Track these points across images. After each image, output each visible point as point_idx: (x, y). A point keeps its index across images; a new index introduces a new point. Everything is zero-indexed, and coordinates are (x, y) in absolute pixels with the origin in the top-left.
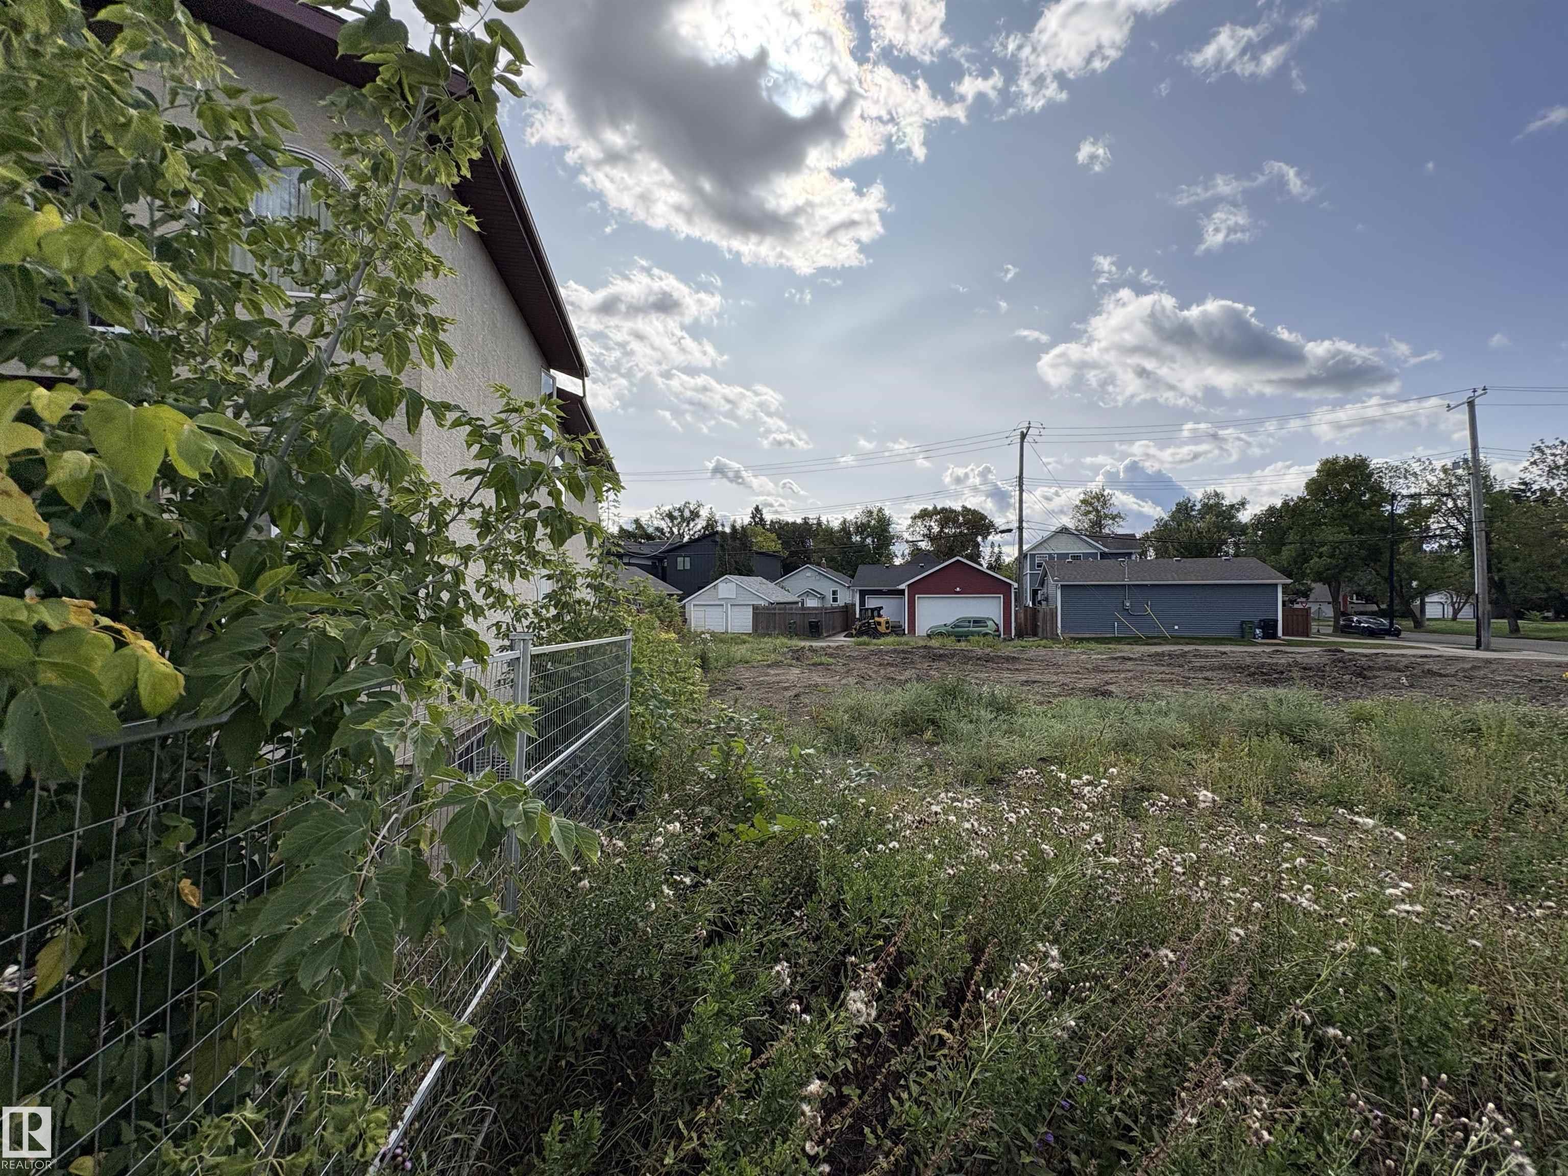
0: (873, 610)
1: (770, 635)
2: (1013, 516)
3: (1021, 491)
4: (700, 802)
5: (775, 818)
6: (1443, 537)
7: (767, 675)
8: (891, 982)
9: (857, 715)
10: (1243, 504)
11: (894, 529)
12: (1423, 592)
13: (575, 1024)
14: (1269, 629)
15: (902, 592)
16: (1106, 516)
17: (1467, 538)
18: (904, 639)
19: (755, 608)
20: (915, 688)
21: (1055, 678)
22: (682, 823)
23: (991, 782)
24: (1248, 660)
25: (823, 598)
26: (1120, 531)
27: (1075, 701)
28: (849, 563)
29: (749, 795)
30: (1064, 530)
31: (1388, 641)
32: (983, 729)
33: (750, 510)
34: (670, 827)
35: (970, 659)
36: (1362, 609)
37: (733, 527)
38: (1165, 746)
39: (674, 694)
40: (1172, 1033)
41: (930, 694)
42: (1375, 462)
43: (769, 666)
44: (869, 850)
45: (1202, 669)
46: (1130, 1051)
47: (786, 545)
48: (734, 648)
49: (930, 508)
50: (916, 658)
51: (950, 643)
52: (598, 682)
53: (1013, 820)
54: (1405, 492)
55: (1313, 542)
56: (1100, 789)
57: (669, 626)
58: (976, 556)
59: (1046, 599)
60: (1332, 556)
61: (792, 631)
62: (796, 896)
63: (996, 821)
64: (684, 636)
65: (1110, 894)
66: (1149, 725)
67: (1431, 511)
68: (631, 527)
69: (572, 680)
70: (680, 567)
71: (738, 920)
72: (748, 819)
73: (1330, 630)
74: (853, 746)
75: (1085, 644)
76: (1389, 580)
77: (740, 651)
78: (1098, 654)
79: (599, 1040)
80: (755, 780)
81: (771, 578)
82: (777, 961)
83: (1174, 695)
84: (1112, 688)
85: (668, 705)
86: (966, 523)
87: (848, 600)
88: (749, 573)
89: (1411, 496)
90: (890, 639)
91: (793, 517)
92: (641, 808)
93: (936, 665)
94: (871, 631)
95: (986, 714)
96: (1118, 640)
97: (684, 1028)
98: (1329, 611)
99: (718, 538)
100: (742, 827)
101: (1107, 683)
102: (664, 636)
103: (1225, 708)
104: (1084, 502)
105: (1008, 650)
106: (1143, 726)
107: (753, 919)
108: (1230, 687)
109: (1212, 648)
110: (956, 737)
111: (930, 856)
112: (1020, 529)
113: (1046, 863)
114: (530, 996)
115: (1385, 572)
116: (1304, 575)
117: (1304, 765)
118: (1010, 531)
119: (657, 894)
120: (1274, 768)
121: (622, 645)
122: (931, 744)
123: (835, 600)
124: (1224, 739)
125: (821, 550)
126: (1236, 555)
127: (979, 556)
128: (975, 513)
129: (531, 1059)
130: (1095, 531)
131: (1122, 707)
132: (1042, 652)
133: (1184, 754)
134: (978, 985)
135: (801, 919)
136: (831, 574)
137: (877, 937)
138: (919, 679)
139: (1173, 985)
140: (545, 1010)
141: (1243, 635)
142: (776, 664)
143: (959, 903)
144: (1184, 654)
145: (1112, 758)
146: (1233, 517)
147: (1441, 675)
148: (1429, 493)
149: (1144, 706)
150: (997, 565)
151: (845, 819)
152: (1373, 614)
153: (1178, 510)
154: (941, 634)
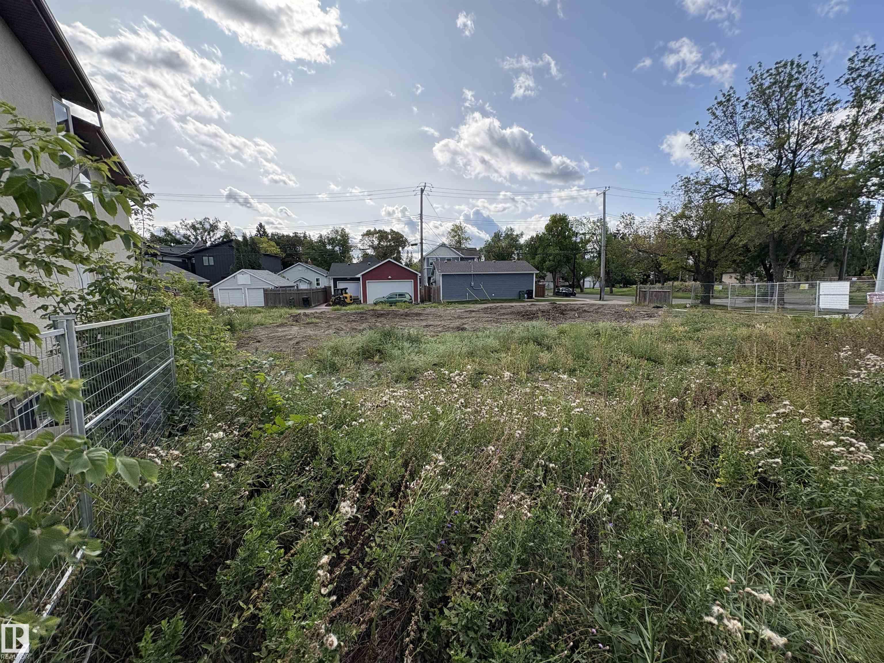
0: (342, 290)
1: (277, 307)
2: (418, 236)
3: (422, 222)
4: (237, 415)
5: (289, 417)
6: (592, 252)
7: (277, 332)
8: (363, 491)
9: (336, 351)
10: (522, 234)
11: (352, 241)
12: (584, 277)
13: (155, 570)
14: (530, 294)
15: (358, 279)
16: (463, 238)
17: (599, 254)
18: (360, 306)
19: (265, 290)
20: (368, 333)
21: (440, 323)
22: (224, 430)
23: (411, 379)
24: (522, 309)
25: (310, 283)
26: (469, 246)
27: (448, 334)
28: (325, 262)
29: (270, 405)
30: (443, 245)
31: (572, 298)
32: (405, 352)
33: (256, 226)
34: (216, 436)
35: (397, 315)
36: (563, 284)
37: (244, 237)
38: (489, 352)
39: (211, 349)
40: (493, 482)
41: (376, 336)
42: (571, 218)
43: (278, 326)
44: (348, 426)
45: (504, 314)
46: (476, 494)
47: (283, 248)
48: (252, 316)
49: (372, 230)
50: (368, 317)
51: (386, 307)
52: (145, 346)
53: (423, 398)
54: (580, 232)
55: (547, 254)
56: (462, 377)
57: (201, 304)
58: (398, 259)
59: (435, 282)
60: (554, 261)
61: (291, 304)
62: (306, 459)
63: (412, 399)
64: (214, 310)
65: (467, 425)
66: (482, 342)
67: (589, 241)
68: (162, 234)
69: (122, 346)
70: (206, 263)
71: (269, 479)
72: (271, 420)
73: (552, 294)
74: (334, 369)
75: (453, 305)
76: (573, 271)
77: (257, 318)
78: (459, 309)
79: (177, 574)
80: (274, 396)
81: (275, 272)
82: (296, 497)
83: (492, 328)
84: (466, 326)
85: (208, 357)
86: (393, 239)
87: (327, 285)
89: (582, 234)
90: (353, 306)
91: (288, 231)
92: (192, 425)
93: (379, 320)
94: (341, 302)
95: (406, 345)
96: (468, 302)
97: (239, 550)
98: (552, 285)
99: (233, 244)
100: (267, 426)
101: (464, 324)
102: (198, 311)
103: (513, 332)
104: (453, 230)
105: (416, 309)
106: (480, 344)
107: (279, 477)
108: (515, 322)
109: (508, 304)
110: (392, 358)
111: (382, 423)
112: (422, 243)
113: (438, 415)
114: (114, 563)
115: (572, 268)
116: (543, 269)
117: (541, 354)
118: (416, 244)
119: (210, 477)
120: (531, 357)
121: (163, 319)
122: (378, 363)
123: (318, 284)
124: (513, 347)
125: (308, 254)
126: (518, 259)
127: (400, 258)
128: (397, 233)
129: (121, 601)
130: (458, 246)
131: (471, 335)
132: (433, 310)
133: (496, 355)
134: (406, 482)
135: (310, 470)
136: (314, 268)
137: (355, 471)
138: (371, 328)
139: (494, 462)
140: (128, 569)
141: (520, 298)
142: (282, 325)
143: (398, 443)
144: (496, 308)
145: (466, 361)
146: (518, 241)
147: (589, 312)
148: (588, 233)
149: (480, 334)
150: (409, 264)
151: (332, 411)
152: (567, 286)
153: (495, 236)
154: (382, 302)
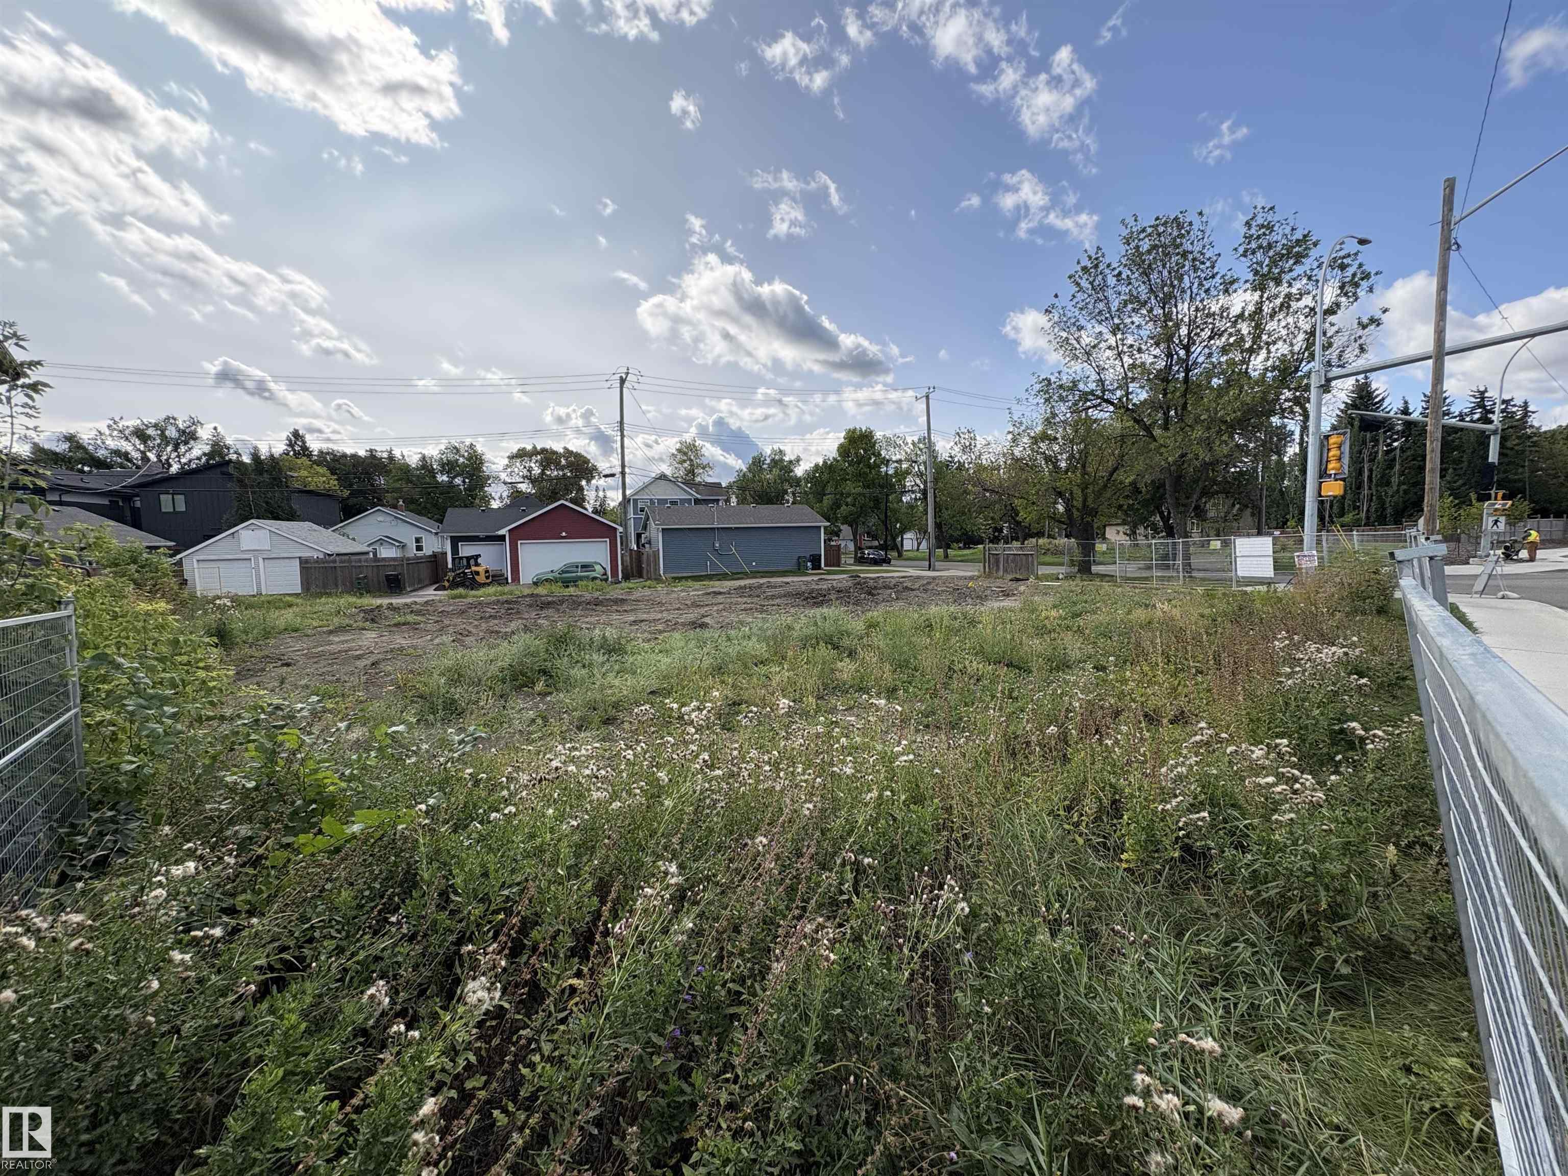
0: (468, 559)
1: (329, 595)
2: (616, 461)
3: (622, 436)
4: (231, 822)
5: (353, 815)
6: (913, 492)
7: (330, 643)
8: (515, 952)
9: (457, 676)
10: (798, 460)
11: (488, 469)
12: (903, 531)
14: (816, 562)
15: (502, 538)
16: (698, 466)
17: (925, 494)
18: (507, 589)
19: (303, 562)
20: (523, 640)
21: (659, 616)
22: (200, 858)
23: (607, 722)
24: (804, 588)
25: (403, 546)
26: (709, 480)
27: (677, 635)
28: (435, 505)
29: (312, 795)
30: (663, 477)
31: (884, 567)
32: (595, 671)
33: (285, 434)
35: (580, 604)
36: (869, 544)
37: (255, 456)
38: (750, 665)
39: (174, 685)
40: (766, 902)
41: (539, 644)
42: (878, 435)
43: (331, 632)
44: (481, 823)
45: (773, 597)
46: (737, 930)
47: (344, 480)
48: (274, 614)
49: (529, 447)
50: (522, 608)
51: (558, 589)
53: (631, 757)
54: (894, 458)
55: (842, 494)
56: (705, 712)
57: (153, 592)
58: (580, 500)
59: (649, 543)
60: (854, 505)
61: (362, 586)
62: (390, 899)
63: (612, 760)
64: (182, 605)
65: (716, 802)
66: (738, 648)
67: (907, 472)
70: (167, 508)
71: (306, 952)
72: (314, 825)
73: (852, 561)
74: (453, 711)
75: (683, 582)
76: (885, 522)
77: (287, 617)
78: (695, 590)
80: (320, 775)
81: (326, 523)
82: (368, 982)
83: (755, 621)
84: (707, 620)
85: (165, 702)
86: (570, 465)
87: (437, 549)
88: (291, 516)
89: (897, 462)
90: (491, 590)
93: (544, 613)
94: (468, 582)
95: (598, 658)
96: (710, 577)
97: (229, 1120)
98: (851, 546)
99: (231, 469)
100: (302, 838)
101: (704, 616)
102: (144, 606)
103: (790, 628)
104: (679, 451)
105: (616, 592)
106: (733, 651)
107: (330, 944)
108: (792, 610)
109: (780, 580)
110: (569, 684)
111: (551, 811)
112: (623, 473)
113: (661, 787)
115: (882, 517)
116: (837, 519)
117: (840, 665)
118: (613, 475)
120: (823, 671)
121: (55, 625)
122: (543, 695)
123: (419, 548)
124: (791, 654)
125: (398, 490)
126: (793, 503)
127: (584, 500)
128: (577, 455)
130: (689, 479)
131: (716, 636)
132: (647, 592)
133: (763, 670)
134: (605, 924)
135: (399, 923)
136: (412, 517)
137: (496, 912)
138: (526, 629)
139: (766, 865)
141: (799, 569)
142: (341, 629)
143: (585, 848)
144: (760, 586)
145: (710, 682)
146: (792, 471)
147: (912, 590)
148: (907, 460)
149: (733, 633)
150: (601, 510)
151: (449, 796)
152: (876, 548)
153: (754, 463)
154: (547, 581)
